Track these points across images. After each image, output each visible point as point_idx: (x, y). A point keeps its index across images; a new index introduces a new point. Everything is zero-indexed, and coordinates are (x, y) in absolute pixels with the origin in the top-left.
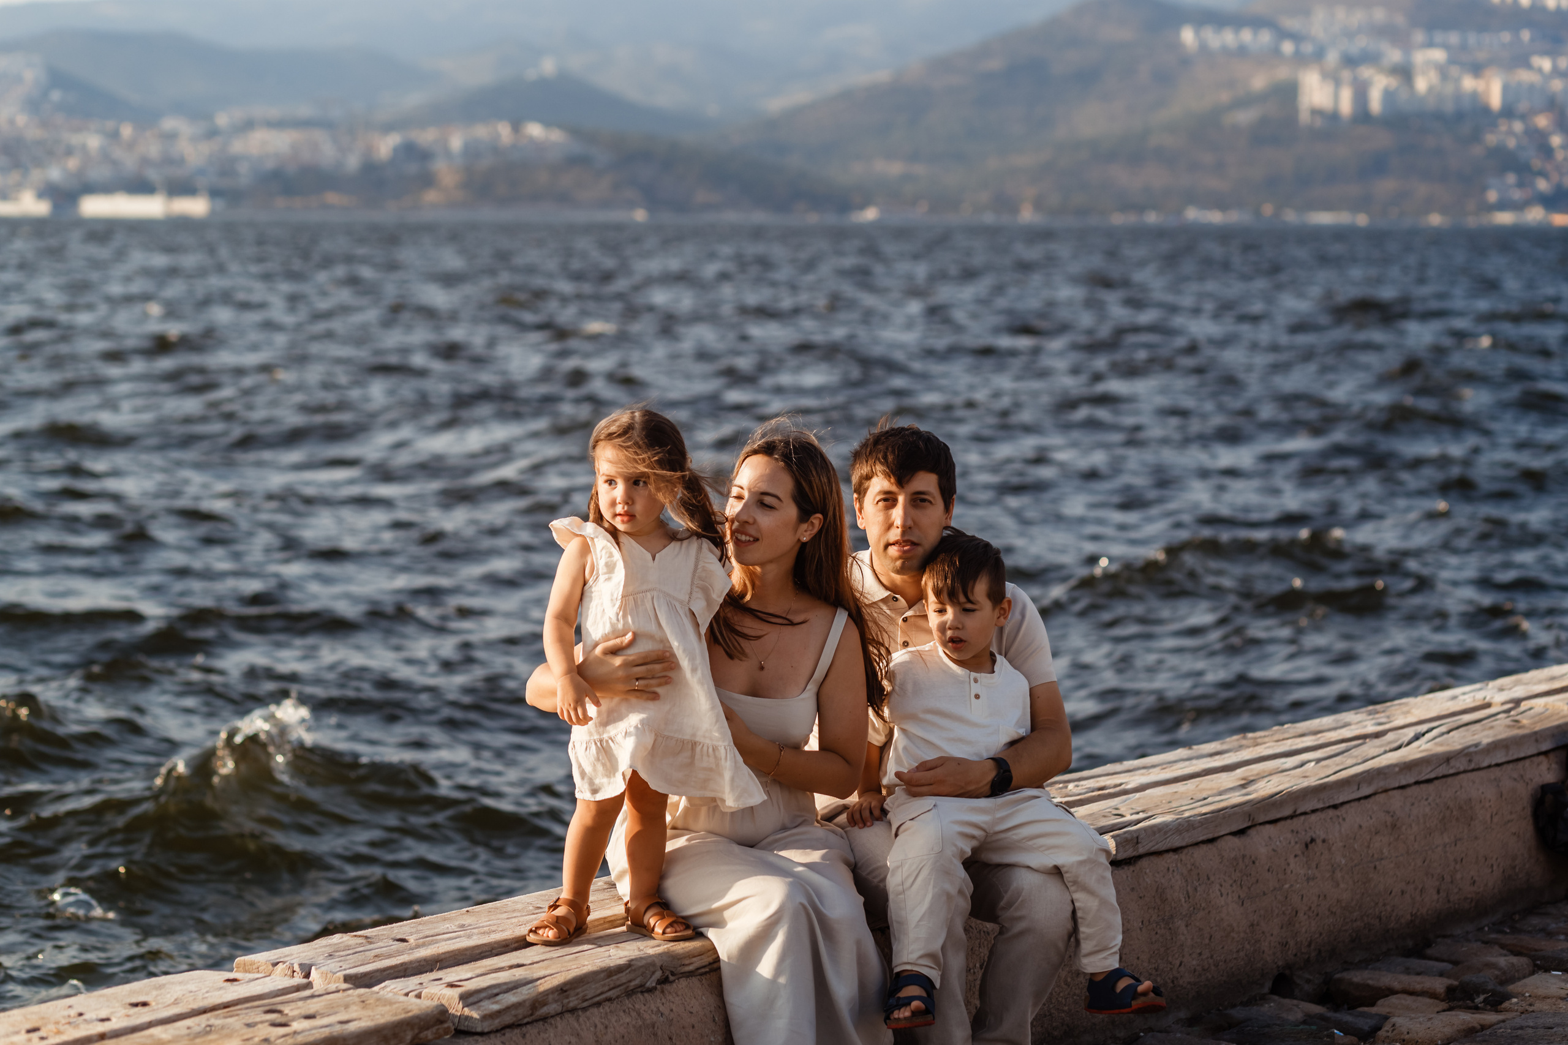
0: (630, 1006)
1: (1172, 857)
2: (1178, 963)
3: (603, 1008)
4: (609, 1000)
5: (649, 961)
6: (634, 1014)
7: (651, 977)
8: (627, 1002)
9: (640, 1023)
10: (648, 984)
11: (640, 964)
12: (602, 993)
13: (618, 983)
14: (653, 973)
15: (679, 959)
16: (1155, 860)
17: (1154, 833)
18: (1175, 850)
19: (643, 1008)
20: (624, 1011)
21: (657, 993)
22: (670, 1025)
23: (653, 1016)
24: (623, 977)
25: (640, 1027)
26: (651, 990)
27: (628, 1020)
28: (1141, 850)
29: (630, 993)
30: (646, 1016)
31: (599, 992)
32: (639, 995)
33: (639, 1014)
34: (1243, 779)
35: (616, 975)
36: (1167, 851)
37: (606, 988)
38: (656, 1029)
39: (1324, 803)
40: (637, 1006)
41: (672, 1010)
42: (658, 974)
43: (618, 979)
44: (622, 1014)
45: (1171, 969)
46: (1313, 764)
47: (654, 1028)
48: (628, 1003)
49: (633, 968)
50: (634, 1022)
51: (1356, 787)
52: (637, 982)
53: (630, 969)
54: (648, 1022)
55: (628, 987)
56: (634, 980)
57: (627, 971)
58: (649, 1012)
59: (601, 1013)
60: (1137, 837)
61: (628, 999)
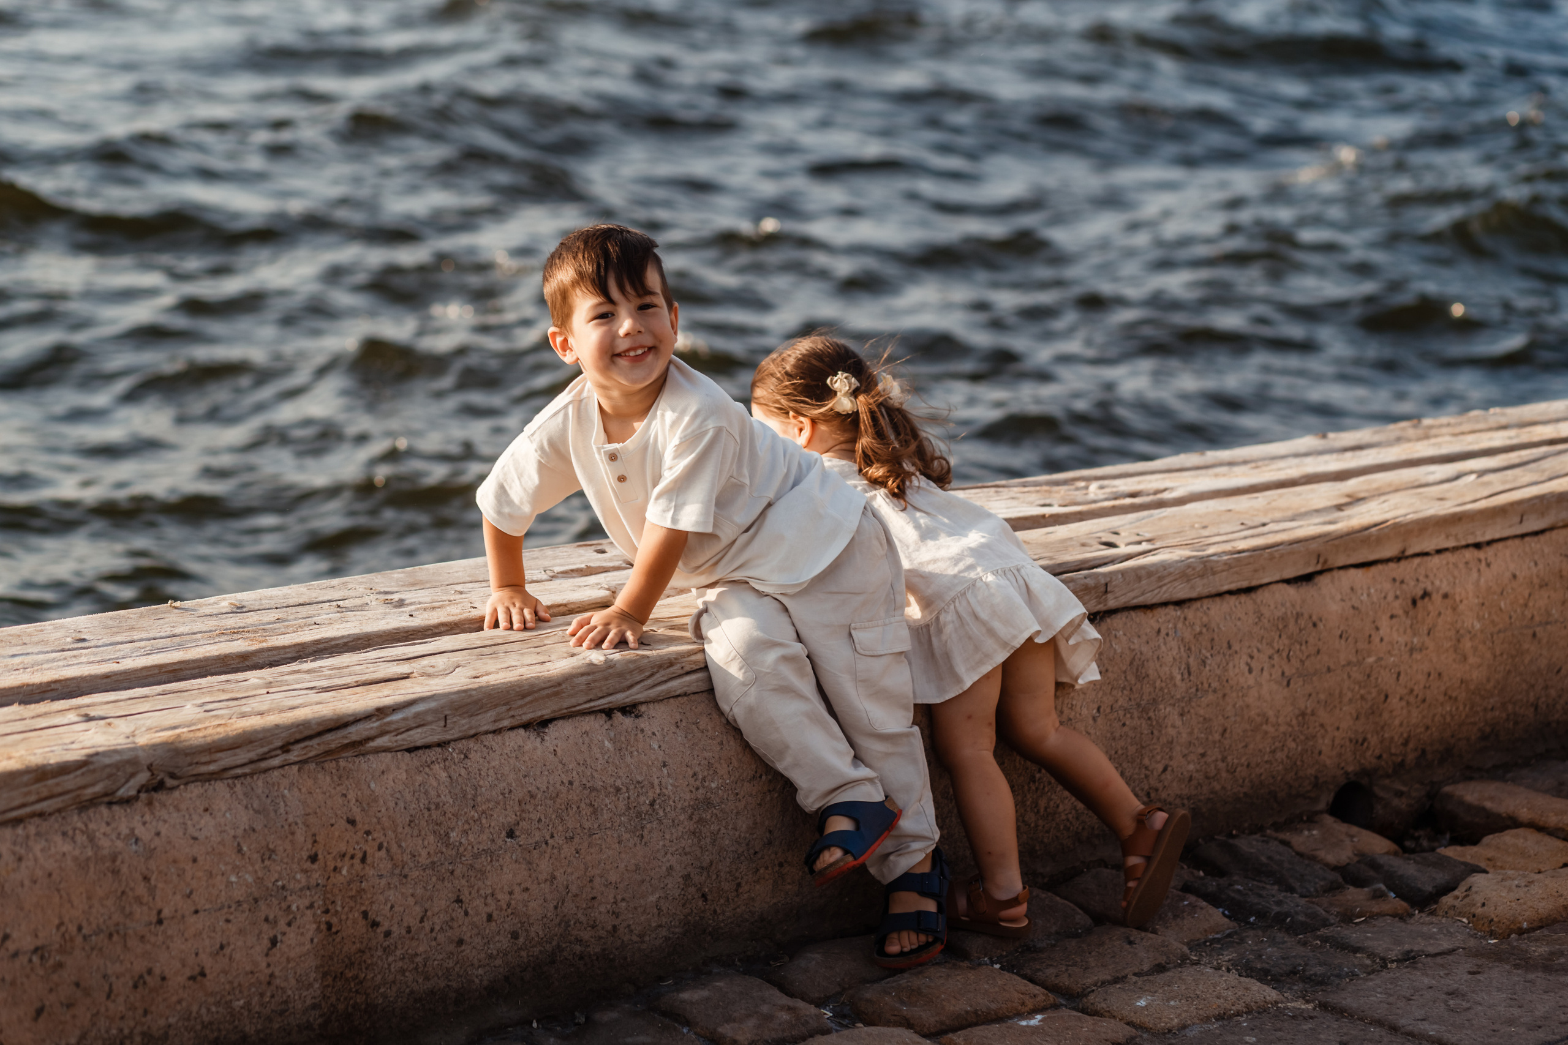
0: (80, 825)
1: (1172, 612)
2: (1160, 767)
3: (25, 828)
4: (41, 815)
5: (126, 757)
6: (81, 838)
7: (127, 781)
8: (76, 818)
9: (90, 853)
10: (121, 793)
11: (107, 761)
12: (23, 805)
13: (59, 790)
14: (133, 775)
15: (187, 755)
16: (1138, 617)
17: (1139, 579)
18: (1179, 603)
19: (104, 828)
20: (64, 834)
21: (139, 805)
22: (148, 858)
23: (119, 844)
24: (69, 782)
25: (88, 859)
26: (127, 801)
27: (66, 847)
28: (1112, 603)
29: (85, 805)
30: (105, 843)
31: (17, 803)
32: (104, 810)
33: (91, 839)
34: (1348, 496)
35: (53, 777)
36: (1165, 604)
37: (33, 798)
38: (118, 863)
39: (1457, 540)
40: (92, 826)
41: (158, 834)
42: (143, 777)
43: (57, 784)
44: (58, 839)
45: (1147, 776)
46: (1473, 477)
47: (114, 860)
48: (76, 821)
49: (91, 767)
50: (77, 852)
51: (1519, 519)
52: (98, 788)
53: (84, 769)
54: (105, 852)
55: (78, 796)
56: (93, 784)
57: (79, 772)
58: (114, 836)
59: (18, 836)
60: (1106, 585)
61: (79, 814)
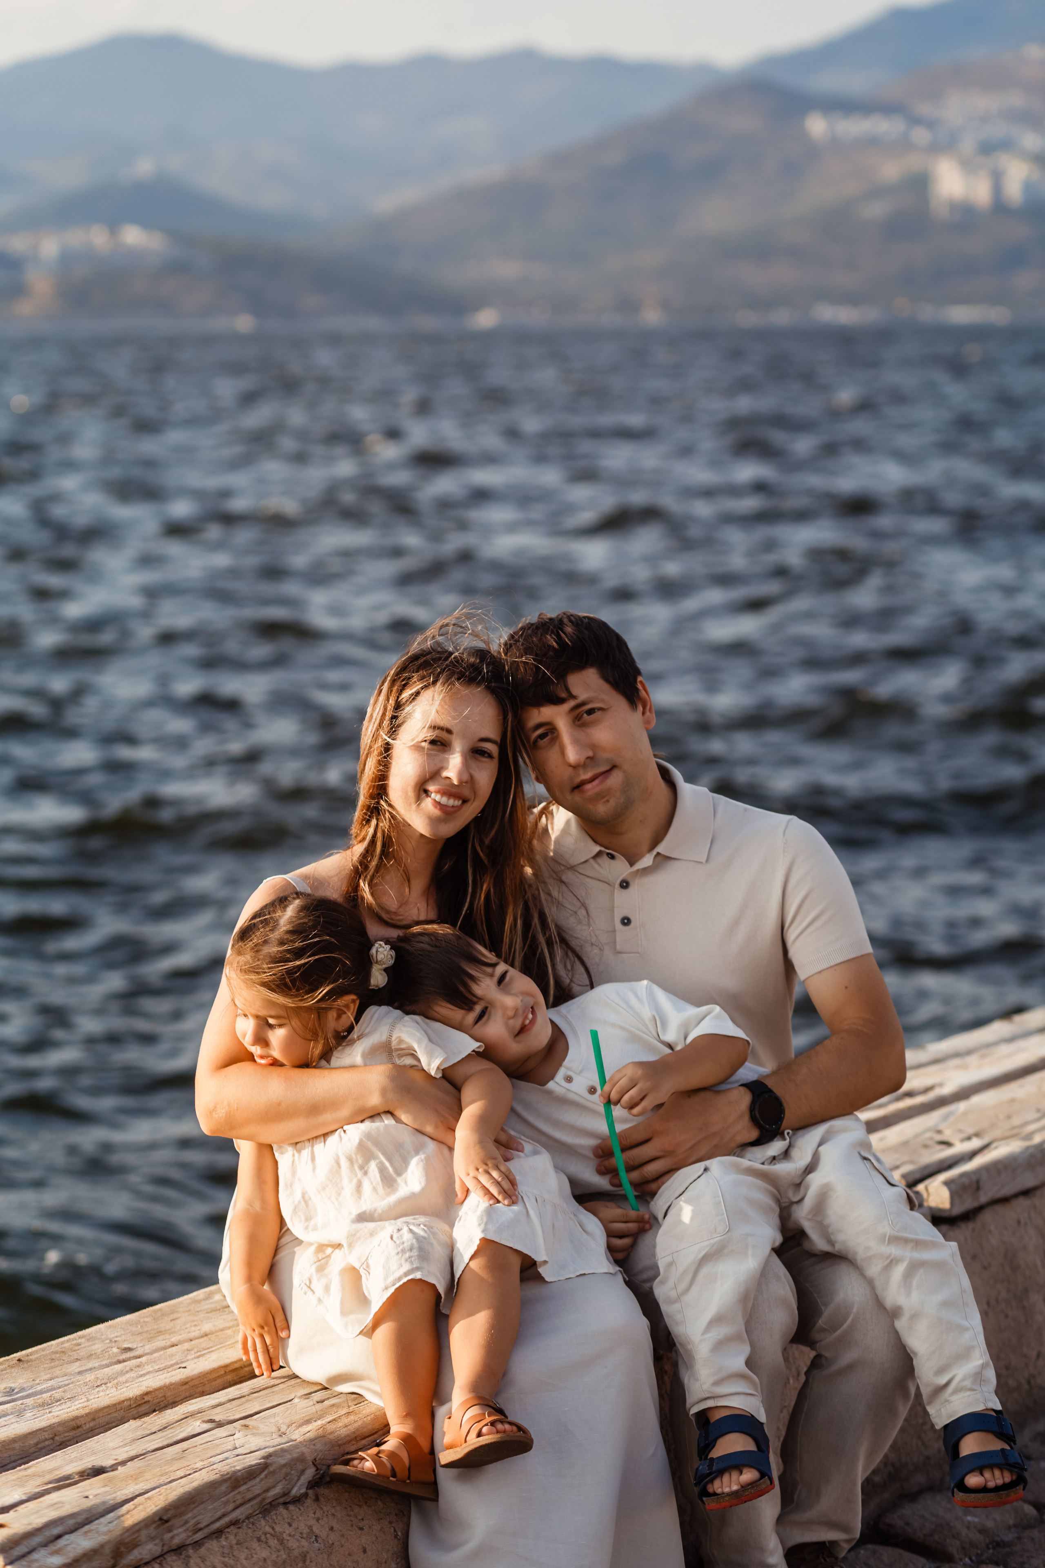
0: (268, 1529)
1: (1023, 1202)
2: (1034, 1354)
3: (227, 1538)
4: (235, 1523)
5: (295, 1455)
6: (273, 1542)
7: (298, 1480)
8: (263, 1522)
9: (284, 1556)
10: (294, 1492)
11: (282, 1461)
12: (224, 1515)
13: (249, 1495)
14: (303, 1472)
15: (340, 1446)
16: (1000, 1209)
17: (999, 1172)
18: (1026, 1193)
19: (289, 1530)
20: (259, 1539)
21: (309, 1501)
22: (329, 1555)
23: (304, 1543)
24: (256, 1486)
25: (284, 1562)
26: (298, 1500)
27: (264, 1554)
28: (983, 1198)
29: (267, 1509)
30: (293, 1544)
31: (219, 1514)
32: (281, 1509)
33: (281, 1541)
35: (245, 1483)
36: (1016, 1196)
37: (231, 1507)
38: (308, 1563)
40: (278, 1529)
41: (332, 1529)
42: (310, 1473)
43: (248, 1490)
44: (255, 1545)
45: (1026, 1365)
47: (304, 1561)
48: (264, 1525)
49: (271, 1469)
50: (274, 1557)
52: (278, 1490)
53: (266, 1472)
54: (296, 1553)
55: (264, 1499)
56: (274, 1487)
57: (263, 1475)
58: (298, 1536)
59: (223, 1547)
60: (978, 1182)
61: (264, 1518)
